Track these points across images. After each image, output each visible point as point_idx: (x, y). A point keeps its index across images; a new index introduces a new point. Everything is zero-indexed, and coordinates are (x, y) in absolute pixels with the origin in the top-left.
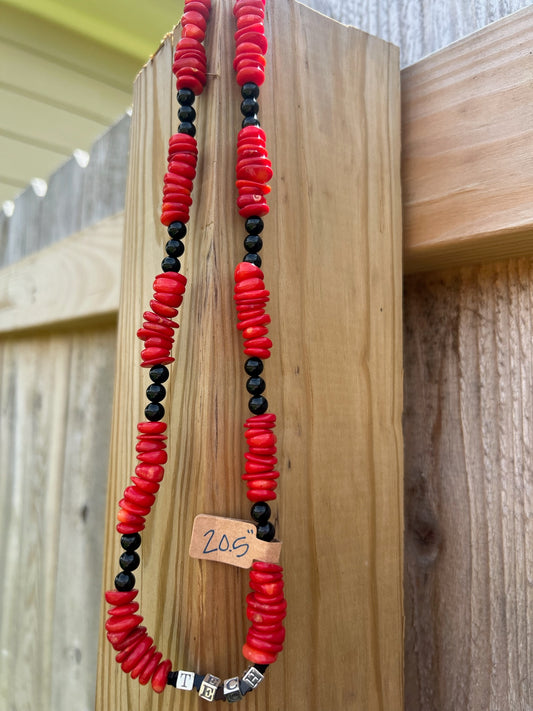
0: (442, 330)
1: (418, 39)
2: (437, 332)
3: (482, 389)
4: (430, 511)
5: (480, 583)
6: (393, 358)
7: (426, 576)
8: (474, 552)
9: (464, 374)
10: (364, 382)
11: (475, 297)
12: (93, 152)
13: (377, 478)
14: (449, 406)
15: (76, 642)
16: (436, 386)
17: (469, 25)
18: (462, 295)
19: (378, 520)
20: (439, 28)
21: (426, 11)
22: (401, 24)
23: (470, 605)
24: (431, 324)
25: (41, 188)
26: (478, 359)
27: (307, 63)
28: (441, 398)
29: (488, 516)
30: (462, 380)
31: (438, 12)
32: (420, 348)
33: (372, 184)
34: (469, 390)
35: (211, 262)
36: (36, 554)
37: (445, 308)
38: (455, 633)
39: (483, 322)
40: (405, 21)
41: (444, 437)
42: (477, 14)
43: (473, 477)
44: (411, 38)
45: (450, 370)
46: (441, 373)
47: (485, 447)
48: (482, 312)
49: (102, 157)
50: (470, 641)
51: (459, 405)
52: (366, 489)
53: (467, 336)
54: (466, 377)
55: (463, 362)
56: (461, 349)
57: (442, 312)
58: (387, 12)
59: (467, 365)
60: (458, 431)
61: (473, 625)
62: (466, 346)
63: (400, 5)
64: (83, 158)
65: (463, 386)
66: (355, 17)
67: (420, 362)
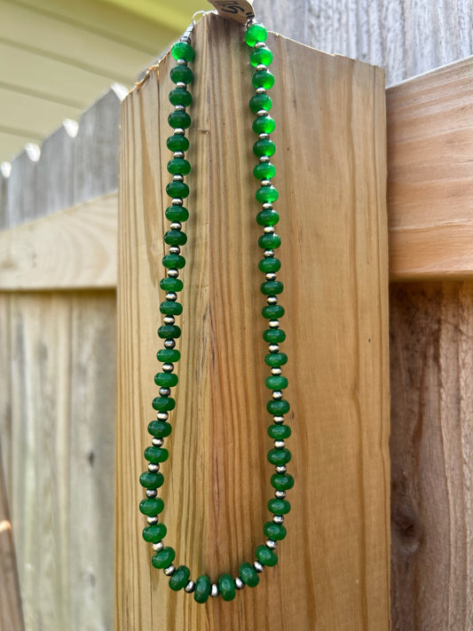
0: (424, 340)
1: (399, 44)
2: (418, 341)
3: (462, 402)
4: (411, 506)
5: (457, 579)
6: (381, 386)
7: (407, 565)
8: (453, 550)
9: (444, 385)
10: (355, 413)
11: (456, 313)
12: (82, 122)
13: (367, 501)
14: (430, 413)
15: (90, 568)
16: (417, 393)
17: (452, 34)
18: (443, 308)
19: (367, 540)
20: (421, 35)
21: (407, 14)
22: (382, 26)
23: (448, 596)
24: (413, 333)
25: (34, 152)
26: (459, 372)
27: (295, 102)
28: (422, 405)
29: (467, 520)
30: (442, 390)
31: (420, 17)
32: (402, 355)
33: (359, 217)
34: (449, 401)
35: (207, 324)
36: (50, 487)
37: (426, 319)
38: (433, 618)
39: (464, 338)
40: (386, 24)
41: (425, 441)
42: (460, 23)
43: (453, 483)
44: (392, 42)
45: (431, 379)
46: (422, 381)
47: (465, 456)
48: (463, 328)
49: (90, 129)
50: (447, 626)
51: (440, 414)
52: (356, 515)
53: (448, 349)
54: (446, 388)
55: (443, 373)
56: (442, 361)
57: (423, 322)
58: (367, 12)
59: (448, 377)
60: (438, 438)
61: (450, 613)
62: (447, 358)
63: (381, 6)
64: (72, 128)
65: (444, 396)
66: (334, 12)
67: (402, 366)
